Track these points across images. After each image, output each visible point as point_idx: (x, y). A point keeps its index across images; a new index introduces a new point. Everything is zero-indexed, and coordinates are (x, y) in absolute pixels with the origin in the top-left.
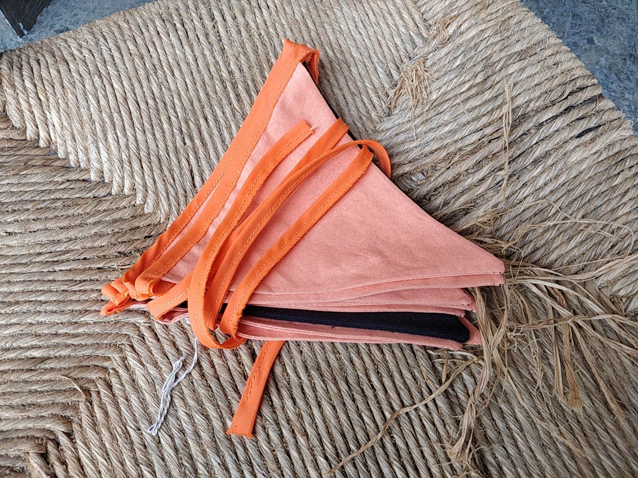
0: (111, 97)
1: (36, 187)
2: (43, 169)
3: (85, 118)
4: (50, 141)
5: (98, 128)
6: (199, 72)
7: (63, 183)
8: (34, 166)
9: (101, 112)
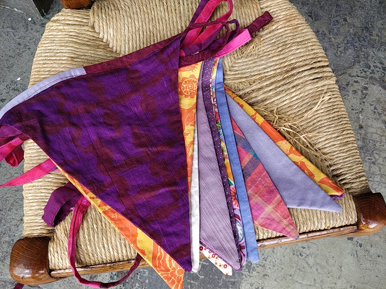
0: (133, 28)
1: (100, 56)
2: (104, 50)
3: (122, 34)
4: (107, 40)
5: (127, 38)
6: (169, 24)
7: (110, 57)
8: (100, 48)
9: (129, 32)
